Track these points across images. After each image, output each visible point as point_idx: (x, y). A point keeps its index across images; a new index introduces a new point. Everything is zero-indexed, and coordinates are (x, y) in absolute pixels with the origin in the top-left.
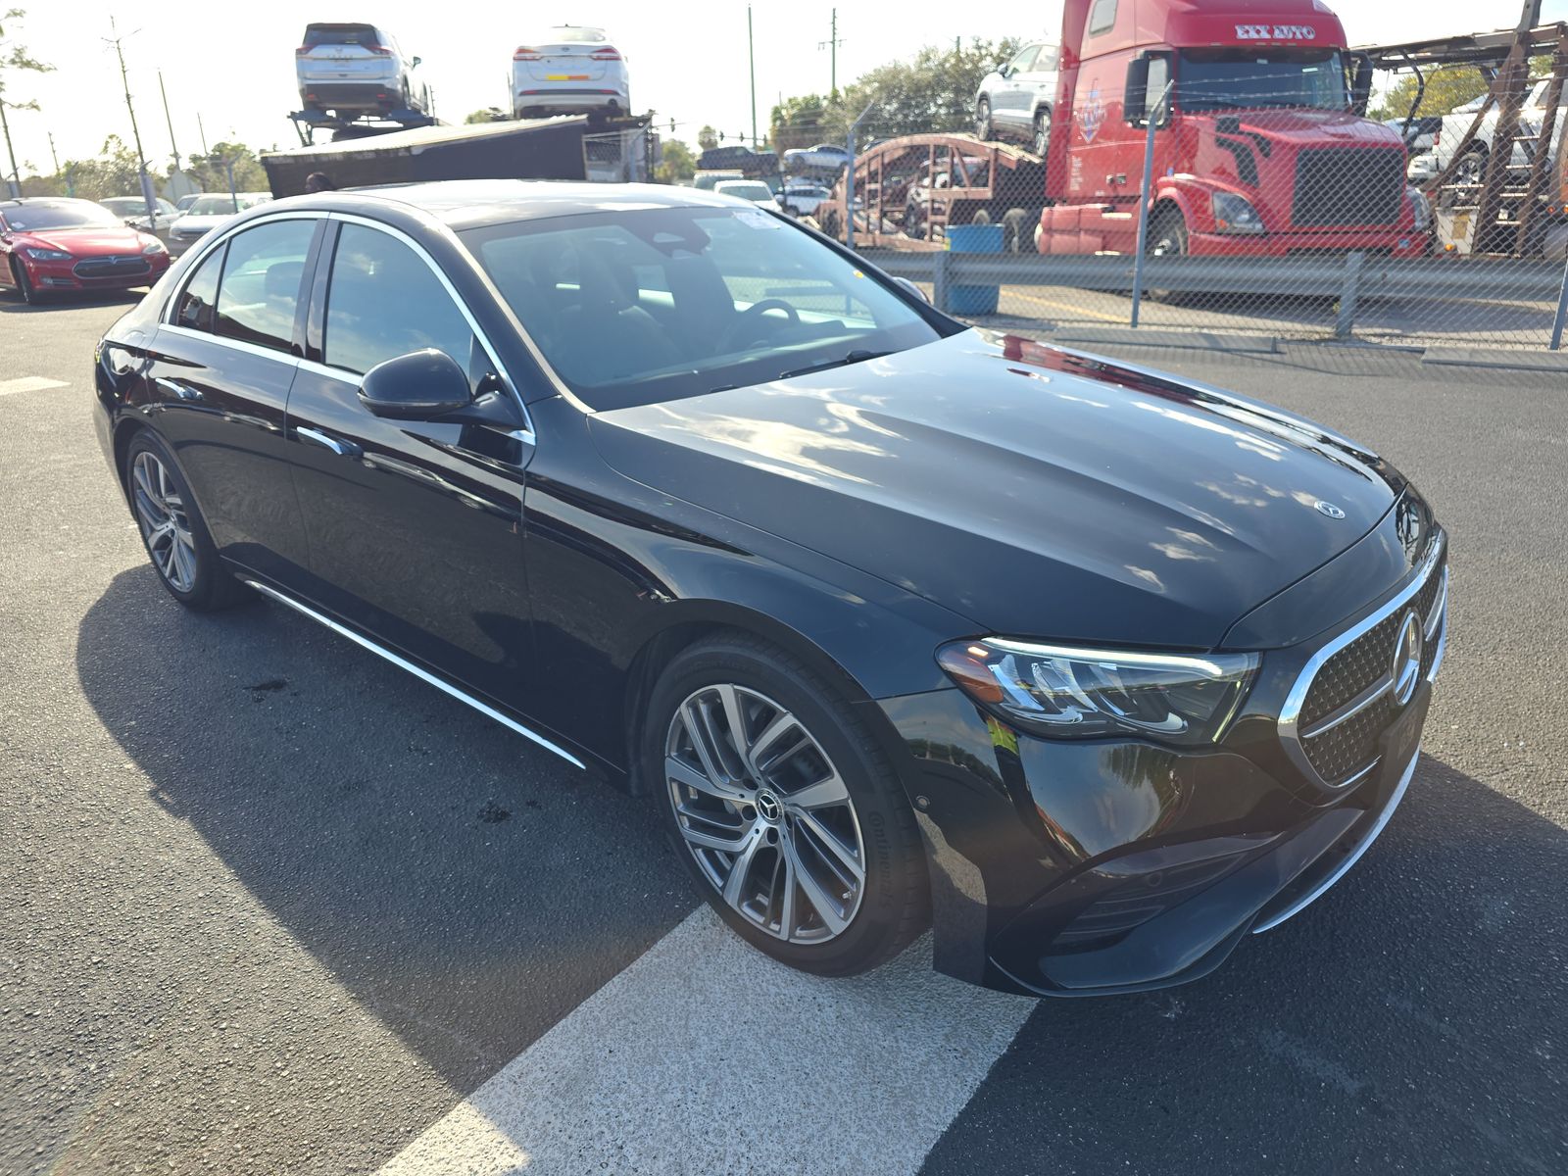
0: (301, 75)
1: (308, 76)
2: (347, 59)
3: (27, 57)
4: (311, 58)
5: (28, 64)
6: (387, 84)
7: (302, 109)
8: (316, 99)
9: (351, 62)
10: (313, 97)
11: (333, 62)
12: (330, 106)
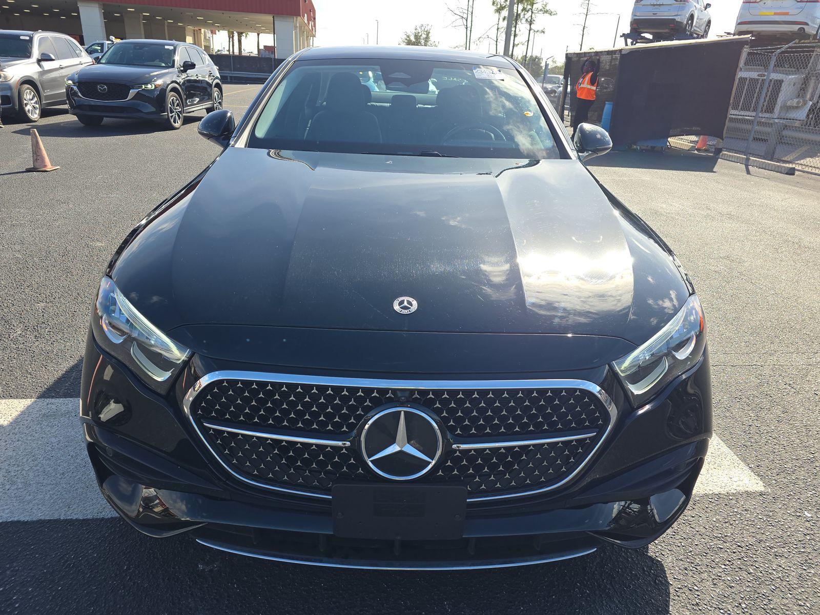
0: (634, 14)
1: (638, 14)
2: (660, 5)
3: (548, 8)
4: (641, 5)
5: (546, 12)
6: (678, 19)
7: (629, 32)
8: (637, 27)
9: (662, 6)
10: (635, 26)
11: (652, 7)
12: (645, 30)
